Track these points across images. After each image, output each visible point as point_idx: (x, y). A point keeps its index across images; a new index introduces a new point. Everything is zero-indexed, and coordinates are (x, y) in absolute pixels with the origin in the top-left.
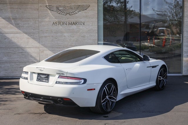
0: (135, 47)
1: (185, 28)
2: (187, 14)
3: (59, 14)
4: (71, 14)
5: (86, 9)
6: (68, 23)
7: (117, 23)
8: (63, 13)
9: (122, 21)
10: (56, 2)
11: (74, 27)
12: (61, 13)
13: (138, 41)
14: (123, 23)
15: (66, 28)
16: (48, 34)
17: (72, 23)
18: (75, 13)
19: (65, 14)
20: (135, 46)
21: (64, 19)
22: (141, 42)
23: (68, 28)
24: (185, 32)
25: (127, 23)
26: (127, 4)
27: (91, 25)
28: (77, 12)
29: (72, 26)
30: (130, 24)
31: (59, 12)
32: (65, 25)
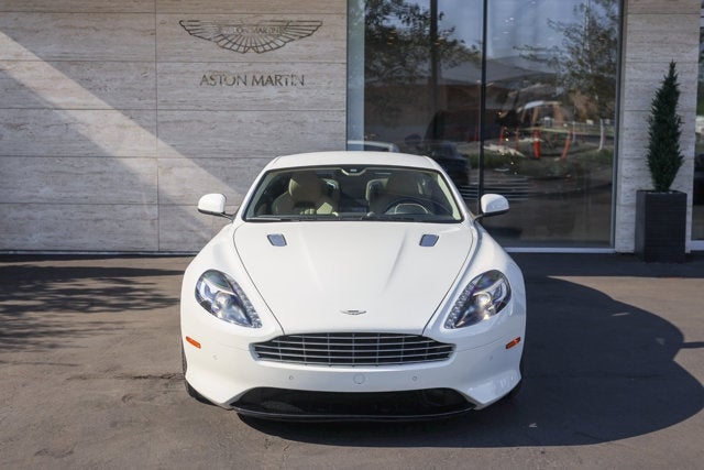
0: (461, 158)
1: (626, 101)
2: (633, 55)
3: (223, 47)
4: (261, 49)
5: (309, 35)
6: (250, 80)
7: (407, 82)
8: (235, 47)
9: (422, 77)
10: (214, 10)
11: (271, 91)
12: (229, 46)
13: (471, 139)
14: (425, 82)
15: (246, 94)
16: (185, 113)
17: (265, 79)
18: (274, 46)
19: (242, 49)
20: (464, 156)
21: (238, 65)
22: (486, 142)
23: (252, 95)
24: (625, 113)
25: (439, 82)
26: (439, 23)
27: (324, 85)
28: (281, 43)
29: (264, 88)
30: (448, 86)
31: (222, 43)
32: (241, 84)
